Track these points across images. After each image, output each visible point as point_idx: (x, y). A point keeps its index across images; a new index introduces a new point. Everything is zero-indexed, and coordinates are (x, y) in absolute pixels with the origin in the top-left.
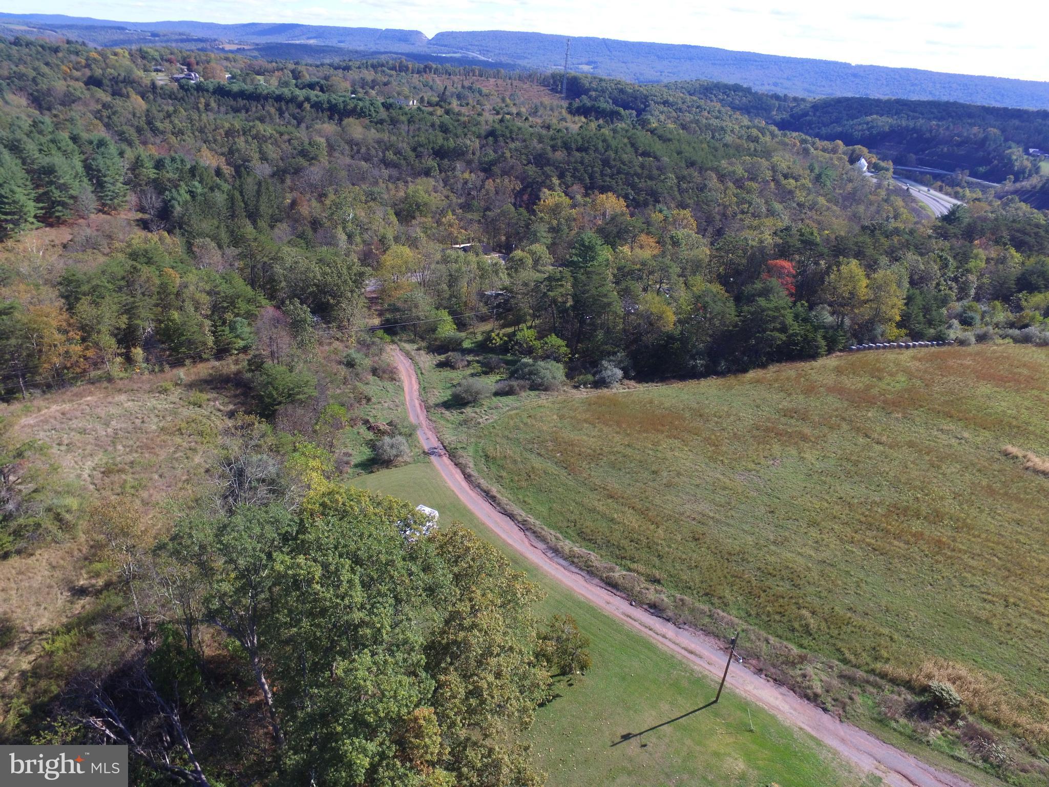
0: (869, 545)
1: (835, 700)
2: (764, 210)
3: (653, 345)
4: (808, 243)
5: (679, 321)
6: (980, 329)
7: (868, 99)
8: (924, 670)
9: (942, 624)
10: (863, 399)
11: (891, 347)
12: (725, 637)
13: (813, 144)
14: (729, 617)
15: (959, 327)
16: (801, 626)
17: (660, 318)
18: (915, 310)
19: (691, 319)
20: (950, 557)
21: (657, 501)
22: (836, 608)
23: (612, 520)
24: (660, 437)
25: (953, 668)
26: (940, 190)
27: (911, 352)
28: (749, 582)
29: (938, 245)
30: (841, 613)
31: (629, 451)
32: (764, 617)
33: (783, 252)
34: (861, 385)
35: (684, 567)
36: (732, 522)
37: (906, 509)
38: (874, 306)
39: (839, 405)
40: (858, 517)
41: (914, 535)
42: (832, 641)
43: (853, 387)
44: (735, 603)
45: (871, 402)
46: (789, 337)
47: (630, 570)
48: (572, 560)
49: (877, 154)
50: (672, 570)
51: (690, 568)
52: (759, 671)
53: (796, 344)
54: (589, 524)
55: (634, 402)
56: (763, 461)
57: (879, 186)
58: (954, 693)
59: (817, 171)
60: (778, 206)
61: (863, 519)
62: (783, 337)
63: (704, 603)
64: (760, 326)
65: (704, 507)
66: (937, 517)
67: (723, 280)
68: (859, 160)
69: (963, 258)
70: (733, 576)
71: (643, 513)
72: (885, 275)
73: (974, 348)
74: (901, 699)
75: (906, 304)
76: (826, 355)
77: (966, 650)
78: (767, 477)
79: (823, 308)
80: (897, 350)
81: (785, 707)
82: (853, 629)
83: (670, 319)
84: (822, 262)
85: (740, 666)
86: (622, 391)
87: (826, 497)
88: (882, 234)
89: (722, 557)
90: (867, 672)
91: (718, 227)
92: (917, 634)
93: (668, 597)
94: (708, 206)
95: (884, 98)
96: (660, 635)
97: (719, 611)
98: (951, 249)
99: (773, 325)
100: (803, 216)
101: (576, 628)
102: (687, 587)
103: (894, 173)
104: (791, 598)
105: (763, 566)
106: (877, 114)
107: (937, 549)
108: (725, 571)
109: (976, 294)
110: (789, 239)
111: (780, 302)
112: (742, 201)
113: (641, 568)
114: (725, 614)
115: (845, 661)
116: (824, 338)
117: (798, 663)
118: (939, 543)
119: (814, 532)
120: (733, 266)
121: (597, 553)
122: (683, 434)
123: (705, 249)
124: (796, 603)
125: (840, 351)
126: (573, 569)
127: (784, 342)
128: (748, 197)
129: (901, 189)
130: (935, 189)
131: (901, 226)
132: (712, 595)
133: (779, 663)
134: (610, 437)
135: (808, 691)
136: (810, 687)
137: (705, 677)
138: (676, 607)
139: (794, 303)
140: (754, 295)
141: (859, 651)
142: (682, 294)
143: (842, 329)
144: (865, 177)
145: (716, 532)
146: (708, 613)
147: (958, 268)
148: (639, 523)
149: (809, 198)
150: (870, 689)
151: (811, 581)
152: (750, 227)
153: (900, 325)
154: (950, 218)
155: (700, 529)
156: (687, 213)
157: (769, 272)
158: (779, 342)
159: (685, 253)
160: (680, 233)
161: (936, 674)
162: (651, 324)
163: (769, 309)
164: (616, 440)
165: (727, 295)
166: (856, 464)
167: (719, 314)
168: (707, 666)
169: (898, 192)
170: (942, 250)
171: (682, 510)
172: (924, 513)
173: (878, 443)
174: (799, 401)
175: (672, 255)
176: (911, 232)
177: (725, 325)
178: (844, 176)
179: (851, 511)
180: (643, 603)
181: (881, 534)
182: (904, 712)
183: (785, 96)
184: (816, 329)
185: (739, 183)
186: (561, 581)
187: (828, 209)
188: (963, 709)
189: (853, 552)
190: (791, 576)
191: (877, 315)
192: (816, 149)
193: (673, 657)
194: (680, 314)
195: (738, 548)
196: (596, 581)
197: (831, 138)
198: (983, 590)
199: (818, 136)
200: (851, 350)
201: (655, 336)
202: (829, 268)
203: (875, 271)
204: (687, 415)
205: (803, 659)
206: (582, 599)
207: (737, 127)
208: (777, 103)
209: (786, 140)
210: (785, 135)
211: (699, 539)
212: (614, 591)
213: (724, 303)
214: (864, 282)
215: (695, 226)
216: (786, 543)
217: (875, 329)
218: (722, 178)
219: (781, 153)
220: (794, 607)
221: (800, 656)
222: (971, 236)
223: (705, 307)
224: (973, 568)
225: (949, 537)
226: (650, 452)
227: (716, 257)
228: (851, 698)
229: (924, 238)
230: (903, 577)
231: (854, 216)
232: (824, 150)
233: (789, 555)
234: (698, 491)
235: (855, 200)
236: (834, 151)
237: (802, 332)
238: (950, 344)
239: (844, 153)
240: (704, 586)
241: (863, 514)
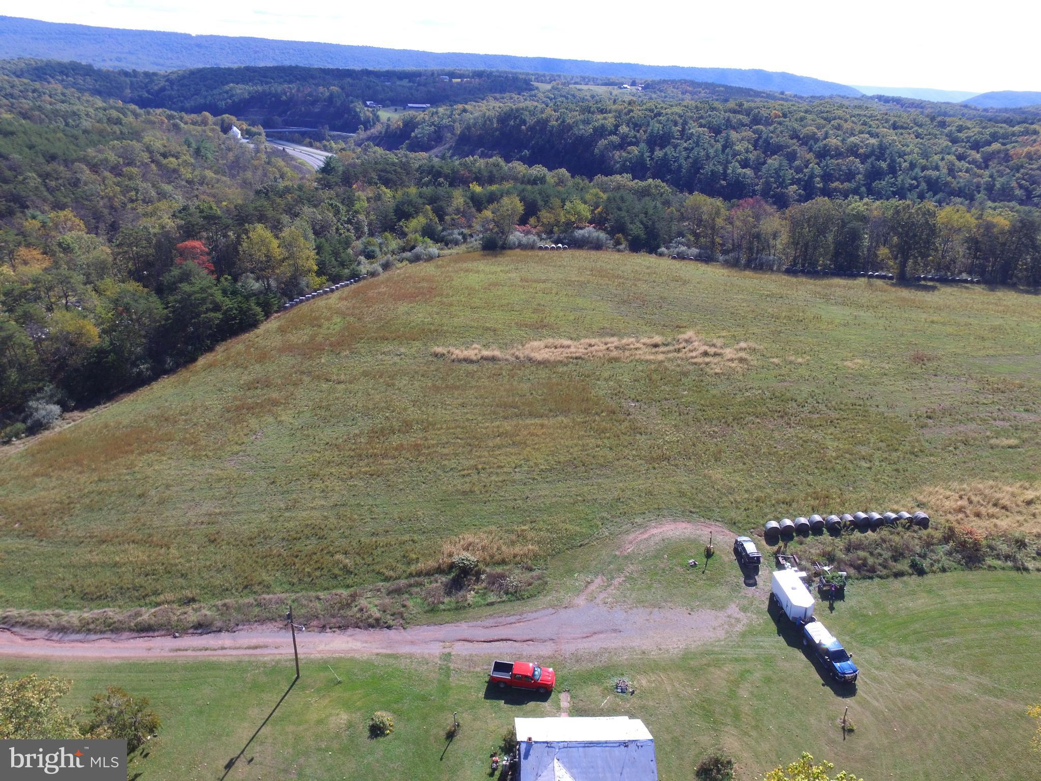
0: (365, 473)
1: (392, 615)
2: (153, 193)
3: (83, 365)
4: (211, 219)
5: (104, 331)
6: (383, 259)
7: (220, 69)
8: (446, 552)
9: (443, 509)
10: (312, 349)
11: (319, 295)
12: (280, 616)
13: (181, 119)
14: (276, 596)
15: (366, 261)
16: (340, 569)
17: (80, 335)
18: (327, 256)
19: (117, 326)
20: (429, 454)
21: (157, 523)
22: (362, 539)
23: (116, 565)
24: (132, 457)
25: (464, 539)
26: (311, 145)
27: (336, 294)
28: (280, 555)
29: (325, 194)
30: (368, 541)
31: (103, 486)
32: (307, 579)
33: (189, 232)
34: (305, 337)
35: (213, 573)
36: (240, 509)
37: (382, 430)
38: (291, 262)
39: (293, 362)
40: (347, 454)
41: (396, 449)
42: (371, 568)
43: (300, 341)
44: (275, 581)
45: (320, 349)
46: (224, 313)
47: (158, 604)
48: (86, 629)
49: (246, 120)
50: (201, 582)
51: (219, 571)
52: (323, 628)
53: (235, 319)
54: (89, 582)
55: (86, 433)
56: (245, 440)
57: (257, 151)
58: (471, 557)
59: (194, 145)
60: (167, 188)
61: (352, 454)
62: (219, 315)
63: (247, 596)
64: (192, 312)
65: (207, 507)
66: (407, 426)
67: (136, 276)
68: (231, 128)
69: (349, 202)
70: (262, 558)
71: (147, 542)
72: (291, 232)
73: (383, 276)
74: (439, 584)
75: (318, 254)
76: (266, 320)
77: (466, 520)
78: (255, 453)
79: (247, 277)
80: (325, 296)
81: (358, 645)
82: (383, 549)
83: (93, 333)
84: (231, 233)
85: (305, 634)
86: (67, 426)
87: (315, 448)
88: (275, 195)
89: (245, 546)
90: (406, 578)
91: (110, 222)
92: (429, 527)
93: (209, 609)
94: (90, 201)
95: (235, 66)
96: (218, 649)
97: (265, 596)
98: (337, 196)
99: (205, 307)
100: (196, 192)
101: (125, 695)
102: (223, 590)
103: (267, 136)
104: (322, 550)
105: (285, 535)
106: (233, 82)
107: (417, 453)
108: (254, 557)
109: (369, 230)
110: (190, 219)
111: (204, 282)
112: (128, 189)
113: (170, 596)
114: (271, 596)
115: (387, 579)
116: (258, 304)
117: (352, 602)
118: (417, 447)
119: (317, 484)
120: (142, 259)
121: (114, 606)
122: (155, 445)
123: (104, 248)
124: (328, 553)
125: (277, 312)
126: (93, 637)
127: (222, 320)
128: (131, 184)
129: (278, 150)
130: (307, 146)
131: (289, 183)
132: (252, 585)
133: (336, 611)
134: (74, 480)
135: (370, 620)
136: (370, 616)
137: (278, 662)
138: (222, 614)
139: (218, 279)
140: (174, 283)
141: (394, 564)
142: (96, 303)
143: (271, 291)
144: (242, 144)
145: (229, 525)
146: (255, 603)
147: (348, 211)
148: (147, 553)
149: (196, 173)
150: (415, 590)
151: (332, 527)
152: (145, 215)
153: (319, 273)
154: (327, 169)
155: (212, 529)
156: (68, 213)
157: (181, 255)
158: (217, 322)
159: (82, 258)
160: (69, 237)
161: (454, 550)
162: (72, 344)
163: (195, 292)
164: (82, 480)
165: (146, 290)
166: (328, 408)
167: (145, 312)
168: (276, 651)
169: (275, 153)
170: (331, 199)
171: (186, 520)
172: (397, 427)
173: (339, 383)
174: (257, 370)
175: (67, 263)
176: (300, 188)
177: (155, 321)
178: (223, 146)
179: (340, 451)
180: (188, 629)
181: (371, 460)
182: (445, 593)
183: (134, 71)
184: (247, 298)
185: (116, 170)
186: (84, 657)
187: (218, 181)
188: (481, 565)
189: (356, 486)
190: (313, 531)
191: (297, 270)
192: (186, 123)
193: (240, 662)
194: (102, 323)
195: (256, 530)
196: (126, 634)
197: (197, 110)
198: (460, 468)
199: (182, 109)
200: (286, 308)
201: (83, 355)
202: (239, 237)
203: (281, 230)
204: (152, 424)
205: (354, 597)
206: (118, 662)
207: (91, 110)
208: (128, 80)
209: (152, 118)
210: (149, 113)
211: (215, 540)
212: (151, 634)
213: (147, 299)
214: (275, 243)
215: (83, 226)
216: (297, 505)
217: (299, 283)
218: (94, 168)
219: (151, 132)
220: (328, 557)
221: (351, 596)
222: (348, 182)
223: (127, 309)
224: (447, 455)
225: (421, 439)
226: (127, 477)
227: (119, 254)
228: (404, 606)
229: (312, 191)
230: (401, 487)
231: (245, 182)
232: (194, 123)
233: (304, 514)
234: (194, 494)
235: (240, 167)
236: (204, 123)
237: (236, 305)
238: (364, 278)
239: (215, 124)
240: (240, 580)
241: (350, 449)
